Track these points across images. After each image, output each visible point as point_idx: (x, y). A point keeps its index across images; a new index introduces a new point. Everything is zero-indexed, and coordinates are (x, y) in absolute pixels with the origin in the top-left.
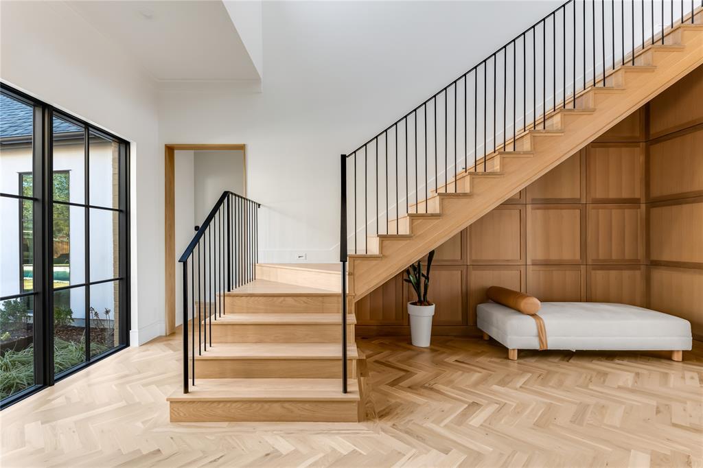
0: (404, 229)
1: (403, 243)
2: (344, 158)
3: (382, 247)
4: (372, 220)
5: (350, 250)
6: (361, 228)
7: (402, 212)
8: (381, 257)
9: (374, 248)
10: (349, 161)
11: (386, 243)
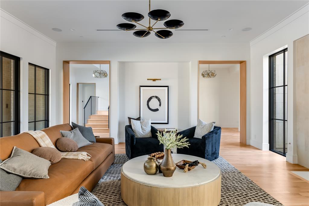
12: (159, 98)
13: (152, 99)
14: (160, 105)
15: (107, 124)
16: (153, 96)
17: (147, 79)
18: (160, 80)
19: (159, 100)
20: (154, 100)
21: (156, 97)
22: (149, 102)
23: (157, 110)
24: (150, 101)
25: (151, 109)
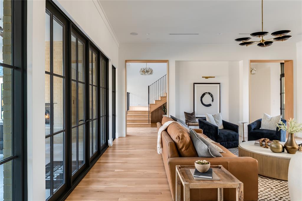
0: (160, 99)
1: (159, 102)
2: (149, 86)
3: (156, 102)
4: (154, 97)
5: (150, 103)
6: (152, 99)
7: (160, 96)
8: (156, 104)
9: (154, 103)
10: (150, 87)
11: (157, 102)
12: (212, 95)
13: (205, 95)
14: (213, 101)
15: (147, 119)
16: (206, 93)
17: (202, 77)
18: (214, 77)
19: (212, 96)
20: (207, 96)
21: (209, 93)
22: (202, 98)
23: (210, 105)
24: (203, 96)
25: (204, 104)
